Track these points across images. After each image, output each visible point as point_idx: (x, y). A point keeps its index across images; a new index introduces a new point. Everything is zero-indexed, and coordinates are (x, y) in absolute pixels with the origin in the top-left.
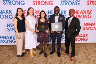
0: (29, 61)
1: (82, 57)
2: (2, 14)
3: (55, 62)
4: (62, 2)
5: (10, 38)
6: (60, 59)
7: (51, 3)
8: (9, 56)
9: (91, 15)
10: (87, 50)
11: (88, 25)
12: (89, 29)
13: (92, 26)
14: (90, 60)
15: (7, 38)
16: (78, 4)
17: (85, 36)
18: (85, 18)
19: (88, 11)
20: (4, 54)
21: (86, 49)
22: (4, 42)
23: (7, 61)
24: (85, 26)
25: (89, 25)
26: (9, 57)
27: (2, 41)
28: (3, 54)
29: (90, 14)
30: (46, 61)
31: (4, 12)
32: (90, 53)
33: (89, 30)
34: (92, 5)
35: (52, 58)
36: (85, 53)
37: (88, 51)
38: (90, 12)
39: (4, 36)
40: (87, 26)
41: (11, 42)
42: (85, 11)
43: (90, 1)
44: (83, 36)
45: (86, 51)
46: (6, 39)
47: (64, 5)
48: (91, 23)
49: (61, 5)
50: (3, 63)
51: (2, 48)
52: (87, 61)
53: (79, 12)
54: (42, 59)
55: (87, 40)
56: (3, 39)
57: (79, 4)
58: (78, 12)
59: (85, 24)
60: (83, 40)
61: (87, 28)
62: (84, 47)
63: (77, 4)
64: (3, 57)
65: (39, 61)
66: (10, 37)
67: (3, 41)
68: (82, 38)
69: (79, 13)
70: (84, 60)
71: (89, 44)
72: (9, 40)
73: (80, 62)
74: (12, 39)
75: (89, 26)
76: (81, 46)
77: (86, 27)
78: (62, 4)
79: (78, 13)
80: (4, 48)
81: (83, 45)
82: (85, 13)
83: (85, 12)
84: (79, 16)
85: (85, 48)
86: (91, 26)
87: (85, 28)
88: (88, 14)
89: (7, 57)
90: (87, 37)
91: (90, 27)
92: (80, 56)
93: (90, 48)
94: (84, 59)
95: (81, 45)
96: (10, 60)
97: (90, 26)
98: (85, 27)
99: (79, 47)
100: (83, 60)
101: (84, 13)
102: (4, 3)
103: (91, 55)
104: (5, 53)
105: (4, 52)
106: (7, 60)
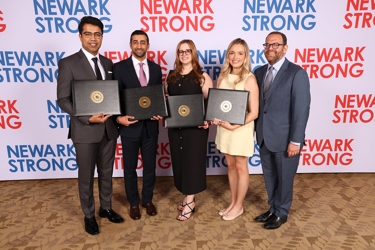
0: (127, 235)
1: (322, 223)
2: (33, 65)
3: (219, 238)
4: (249, 18)
5: (56, 153)
6: (238, 230)
7: (209, 25)
8: (54, 216)
9: (361, 65)
10: (349, 199)
11: (351, 104)
12: (358, 118)
13: (366, 106)
14: (355, 233)
15: (47, 153)
16: (310, 23)
17: (342, 147)
18: (337, 76)
19: (349, 51)
20: (38, 211)
21: (345, 197)
22: (35, 166)
23: (47, 234)
24: (340, 107)
25: (355, 104)
26: (53, 222)
27: (30, 163)
28: (33, 209)
29: (359, 61)
30: (189, 234)
31: (37, 59)
32: (359, 209)
33: (356, 121)
34: (363, 26)
35: (209, 224)
36: (338, 211)
37: (352, 203)
38: (358, 53)
39: (36, 147)
40: (346, 109)
41: (62, 168)
42: (337, 50)
43: (356, 14)
44: (333, 146)
45: (341, 203)
46: (43, 157)
47: (255, 29)
48: (364, 96)
49: (244, 28)
50: (34, 238)
51: (28, 189)
52: (342, 238)
53: (313, 55)
54: (172, 229)
55: (351, 161)
56: (33, 155)
57: (314, 24)
58: (310, 55)
59: (338, 98)
60: (335, 163)
61: (348, 114)
62: (339, 189)
63: (307, 25)
64: (34, 219)
65: (162, 236)
66: (59, 151)
67: (31, 166)
68: (329, 155)
69: (315, 58)
70: (329, 236)
71: (359, 178)
72: (54, 161)
73: (312, 240)
74: (64, 155)
75: (356, 108)
76: (326, 186)
77: (345, 112)
78: (246, 27)
79: (311, 58)
80: (36, 188)
81: (335, 181)
82: (339, 57)
83: (337, 55)
84: (315, 69)
85: (341, 193)
86: (363, 107)
87: (341, 115)
88: (351, 60)
89: (49, 220)
90: (348, 151)
91: (360, 110)
92: (318, 221)
93: (361, 192)
94: (331, 230)
95: (327, 181)
96: (57, 228)
97: (359, 105)
98: (339, 111)
99: (316, 190)
100: (325, 233)
101: (334, 57)
102: (41, 29)
103: (361, 218)
104: (40, 205)
105: (34, 204)
106: (48, 231)
